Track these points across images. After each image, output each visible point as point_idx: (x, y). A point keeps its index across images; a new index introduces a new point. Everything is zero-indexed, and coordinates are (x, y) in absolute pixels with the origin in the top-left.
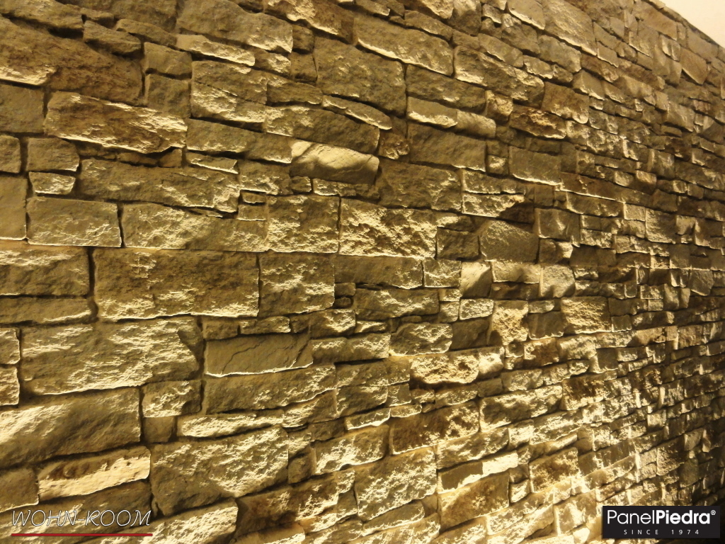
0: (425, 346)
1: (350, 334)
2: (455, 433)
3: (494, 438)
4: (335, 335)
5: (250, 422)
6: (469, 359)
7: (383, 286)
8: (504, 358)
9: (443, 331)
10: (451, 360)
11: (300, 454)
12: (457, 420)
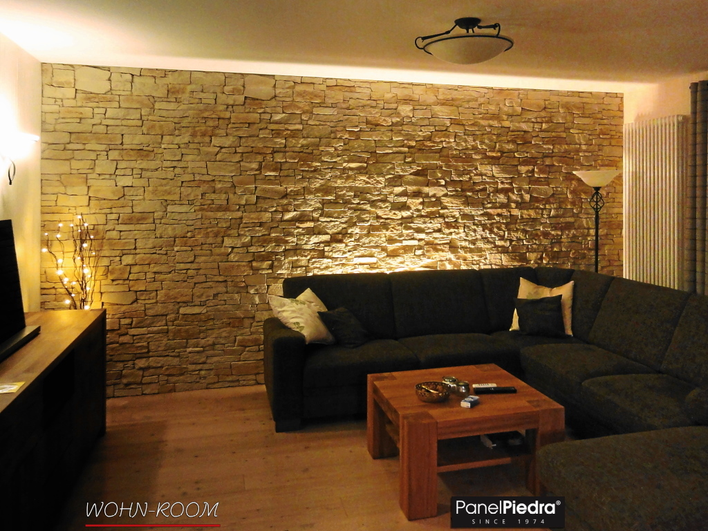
0: (381, 208)
1: (358, 204)
2: (392, 231)
3: (408, 235)
4: (354, 204)
5: (333, 220)
6: (397, 212)
7: (368, 193)
8: (413, 213)
9: (387, 204)
10: (391, 212)
11: (345, 228)
12: (393, 228)
